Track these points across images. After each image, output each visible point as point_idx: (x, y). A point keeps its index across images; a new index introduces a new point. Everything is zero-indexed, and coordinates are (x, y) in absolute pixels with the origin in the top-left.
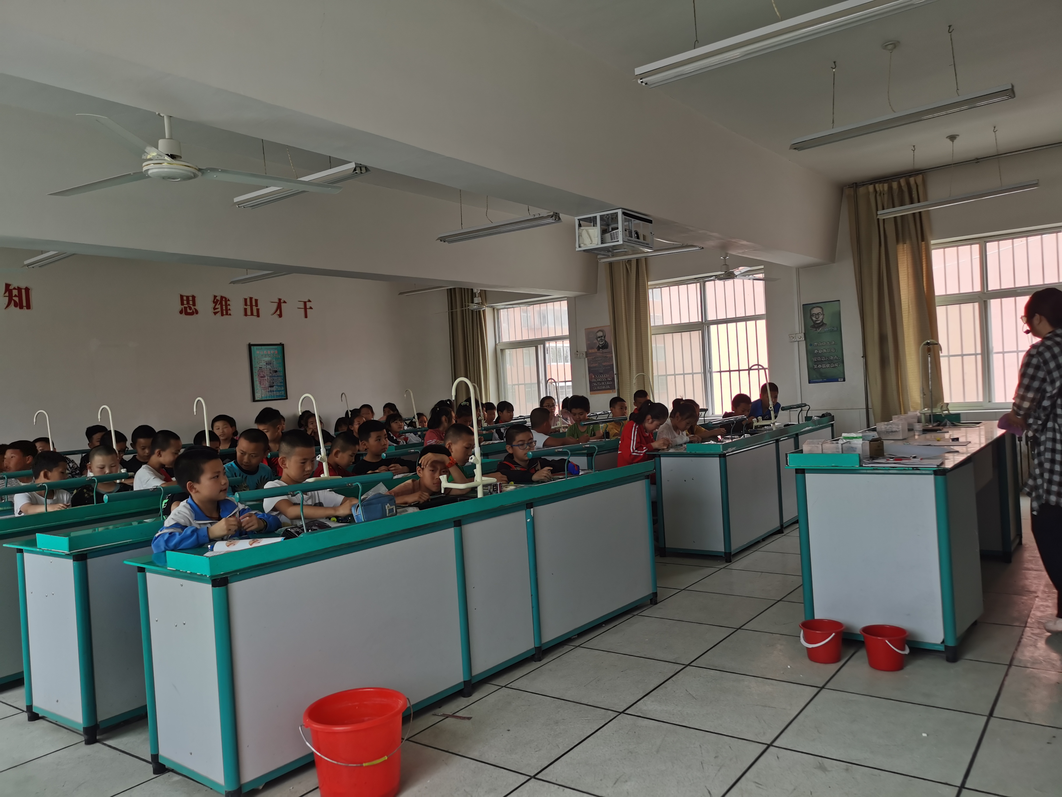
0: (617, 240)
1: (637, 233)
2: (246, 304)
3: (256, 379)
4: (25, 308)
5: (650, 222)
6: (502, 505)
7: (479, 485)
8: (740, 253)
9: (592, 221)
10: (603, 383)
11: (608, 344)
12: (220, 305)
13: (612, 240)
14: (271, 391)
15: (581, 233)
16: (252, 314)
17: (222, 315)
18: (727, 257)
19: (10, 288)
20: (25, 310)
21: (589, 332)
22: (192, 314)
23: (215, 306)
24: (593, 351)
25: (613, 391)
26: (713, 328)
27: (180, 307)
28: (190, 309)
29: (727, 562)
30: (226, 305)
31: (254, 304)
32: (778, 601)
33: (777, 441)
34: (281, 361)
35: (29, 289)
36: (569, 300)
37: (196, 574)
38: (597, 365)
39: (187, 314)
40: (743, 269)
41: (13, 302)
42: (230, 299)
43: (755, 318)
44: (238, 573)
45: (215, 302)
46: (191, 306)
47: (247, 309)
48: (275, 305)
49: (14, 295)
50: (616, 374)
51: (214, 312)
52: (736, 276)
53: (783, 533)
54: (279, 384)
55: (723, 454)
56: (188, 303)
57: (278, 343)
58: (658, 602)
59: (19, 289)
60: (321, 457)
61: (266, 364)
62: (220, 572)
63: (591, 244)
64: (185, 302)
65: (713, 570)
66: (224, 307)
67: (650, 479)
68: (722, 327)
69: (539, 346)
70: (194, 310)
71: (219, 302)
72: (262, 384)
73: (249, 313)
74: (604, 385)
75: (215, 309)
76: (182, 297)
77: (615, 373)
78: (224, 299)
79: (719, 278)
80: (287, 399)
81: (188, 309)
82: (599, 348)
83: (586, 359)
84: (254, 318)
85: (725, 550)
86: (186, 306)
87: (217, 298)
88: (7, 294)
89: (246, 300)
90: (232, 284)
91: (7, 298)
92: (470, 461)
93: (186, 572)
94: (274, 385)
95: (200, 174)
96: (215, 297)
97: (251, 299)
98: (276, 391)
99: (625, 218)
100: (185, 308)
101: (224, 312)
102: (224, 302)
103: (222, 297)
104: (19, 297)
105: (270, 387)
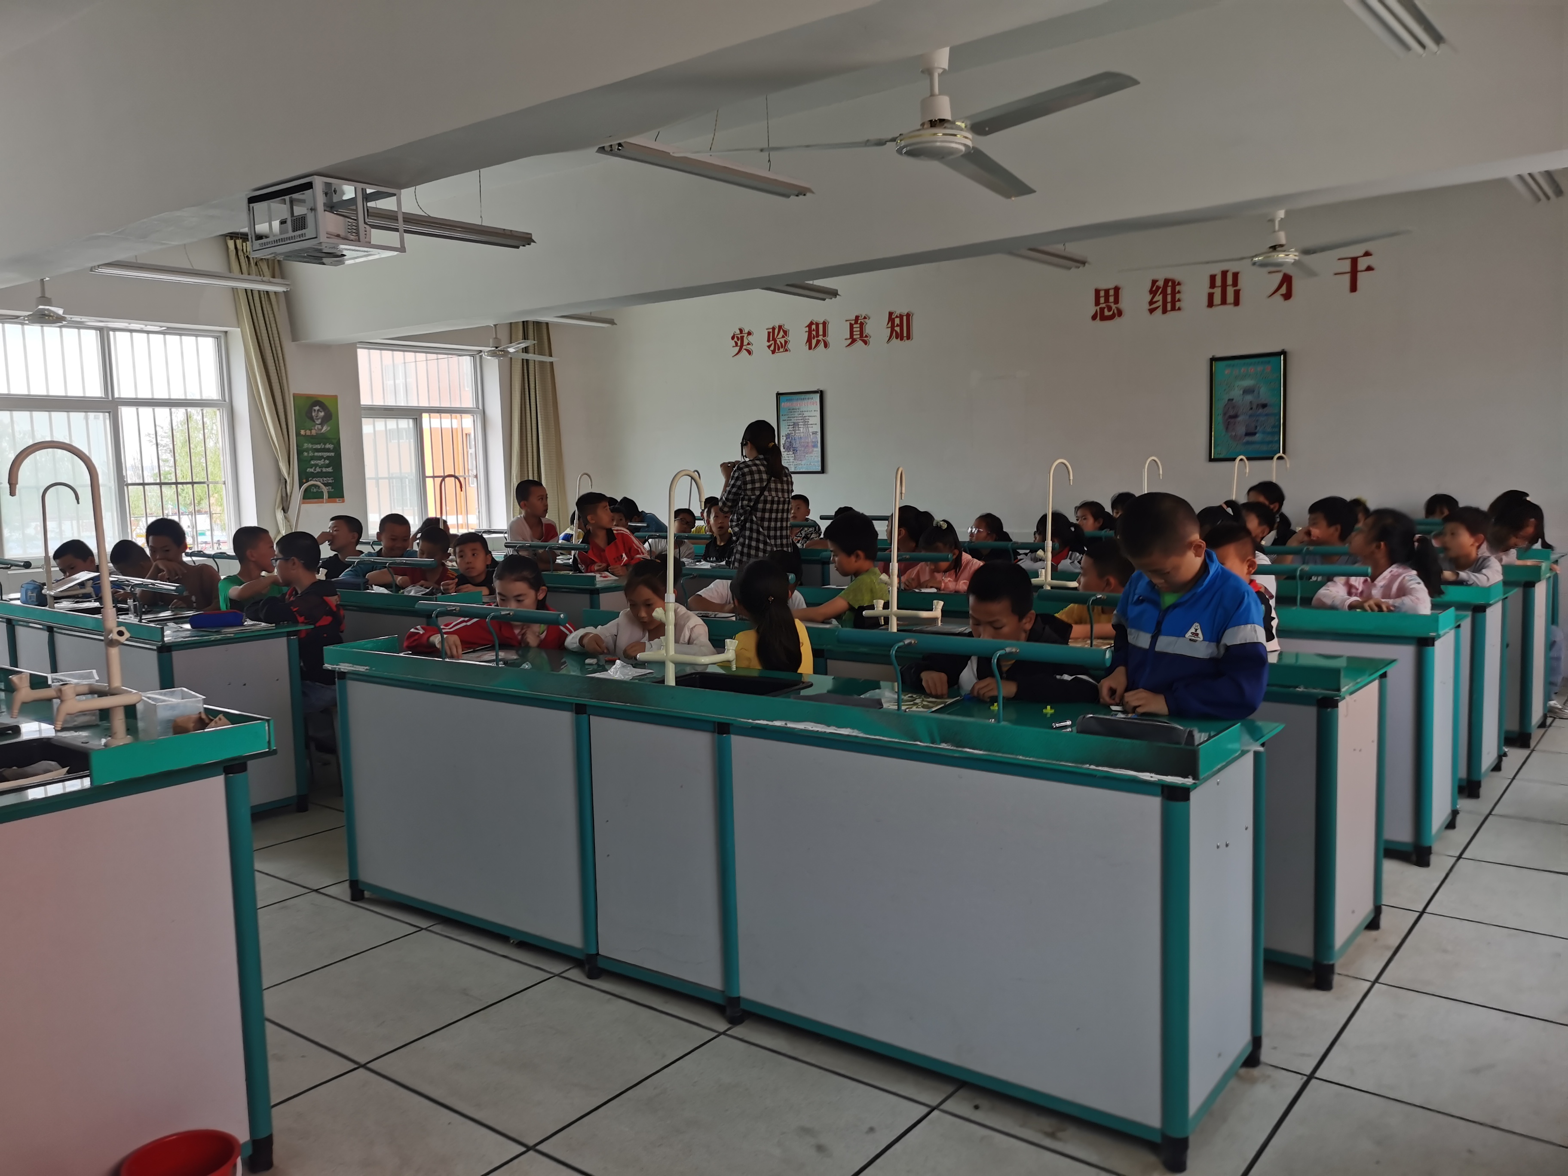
2: (1213, 285)
3: (1219, 420)
4: (906, 338)
12: (1161, 295)
14: (1249, 443)
16: (1224, 302)
17: (1165, 311)
19: (893, 317)
20: (906, 342)
22: (1111, 318)
23: (1153, 298)
27: (1092, 309)
28: (1110, 309)
30: (1174, 293)
31: (1230, 281)
34: (1277, 384)
35: (910, 315)
39: (1104, 318)
41: (894, 333)
42: (1182, 283)
45: (1153, 292)
46: (1112, 305)
47: (1213, 293)
48: (1279, 277)
49: (895, 325)
54: (1269, 430)
56: (1107, 300)
57: (1274, 350)
59: (901, 317)
61: (1244, 392)
64: (1102, 300)
66: (1169, 298)
70: (1116, 311)
71: (1160, 290)
72: (1230, 430)
73: (1217, 299)
75: (1151, 302)
76: (1097, 292)
78: (1170, 284)
81: (1106, 310)
84: (1229, 308)
86: (1104, 305)
87: (1157, 284)
88: (890, 325)
89: (1213, 277)
91: (890, 329)
94: (1256, 431)
96: (1154, 282)
97: (1224, 274)
98: (1256, 442)
100: (1102, 310)
101: (1169, 306)
102: (1169, 290)
103: (1167, 281)
104: (901, 325)
105: (1247, 434)
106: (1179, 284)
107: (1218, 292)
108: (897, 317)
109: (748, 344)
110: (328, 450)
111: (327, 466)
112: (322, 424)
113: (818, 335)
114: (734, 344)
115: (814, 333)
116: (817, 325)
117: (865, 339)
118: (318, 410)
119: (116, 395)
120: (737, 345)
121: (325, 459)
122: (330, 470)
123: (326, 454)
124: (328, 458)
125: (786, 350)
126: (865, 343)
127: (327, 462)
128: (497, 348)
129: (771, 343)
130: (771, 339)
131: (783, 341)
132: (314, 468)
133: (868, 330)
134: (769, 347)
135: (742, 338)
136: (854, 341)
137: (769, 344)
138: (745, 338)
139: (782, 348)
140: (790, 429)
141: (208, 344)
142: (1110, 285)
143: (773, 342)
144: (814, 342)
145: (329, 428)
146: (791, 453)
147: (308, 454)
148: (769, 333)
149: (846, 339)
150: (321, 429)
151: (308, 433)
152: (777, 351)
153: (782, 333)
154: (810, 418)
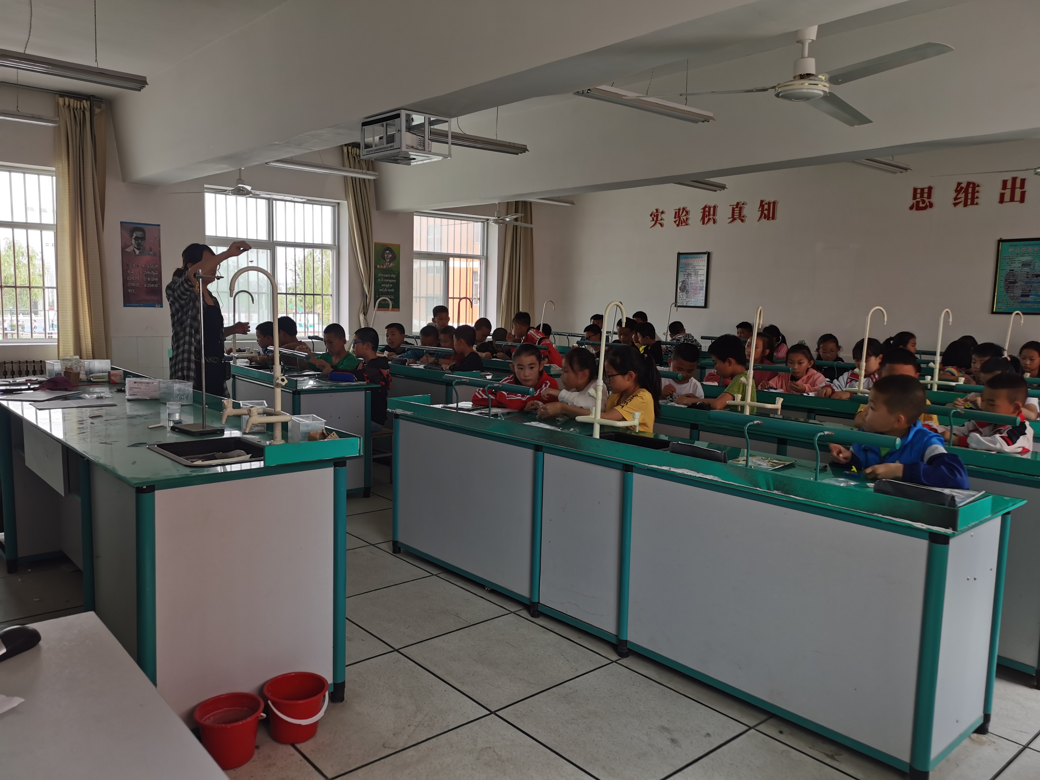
2: (1004, 188)
12: (964, 194)
14: (1023, 302)
16: (1012, 200)
17: (966, 205)
19: (763, 204)
20: (771, 221)
22: (925, 208)
23: (957, 195)
27: (911, 202)
28: (923, 203)
30: (973, 193)
31: (1018, 184)
35: (776, 203)
39: (919, 208)
41: (763, 214)
42: (981, 185)
45: (958, 191)
46: (926, 199)
47: (1004, 193)
49: (765, 209)
51: (955, 203)
56: (922, 196)
59: (769, 204)
61: (1023, 265)
64: (918, 196)
66: (970, 196)
70: (928, 204)
71: (964, 190)
72: (1010, 292)
73: (1007, 197)
75: (956, 199)
76: (915, 190)
78: (971, 186)
81: (921, 203)
84: (1016, 204)
86: (919, 200)
87: (962, 185)
88: (760, 209)
89: (1004, 182)
91: (760, 212)
94: (1030, 294)
96: (959, 184)
97: (1014, 179)
100: (918, 203)
101: (969, 201)
102: (970, 190)
103: (969, 184)
104: (769, 210)
105: (1023, 296)
106: (978, 186)
107: (1008, 193)
108: (766, 204)
109: (661, 220)
110: (392, 278)
111: (391, 288)
112: (390, 262)
113: (709, 215)
114: (652, 220)
115: (707, 213)
116: (710, 208)
117: (743, 218)
118: (388, 253)
119: (275, 240)
120: (653, 219)
121: (390, 283)
122: (392, 290)
123: (390, 281)
124: (392, 283)
125: (687, 225)
126: (742, 221)
127: (391, 285)
128: (499, 218)
129: (677, 219)
130: (677, 217)
131: (685, 218)
132: (383, 289)
133: (745, 212)
134: (675, 222)
135: (657, 215)
136: (734, 219)
137: (675, 220)
138: (659, 215)
139: (684, 223)
140: (685, 277)
141: (328, 210)
142: (926, 185)
143: (678, 218)
144: (706, 219)
145: (394, 265)
146: (684, 293)
147: (381, 280)
148: (676, 212)
149: (729, 218)
150: (389, 266)
151: (382, 267)
152: (680, 225)
153: (685, 213)
154: (699, 270)
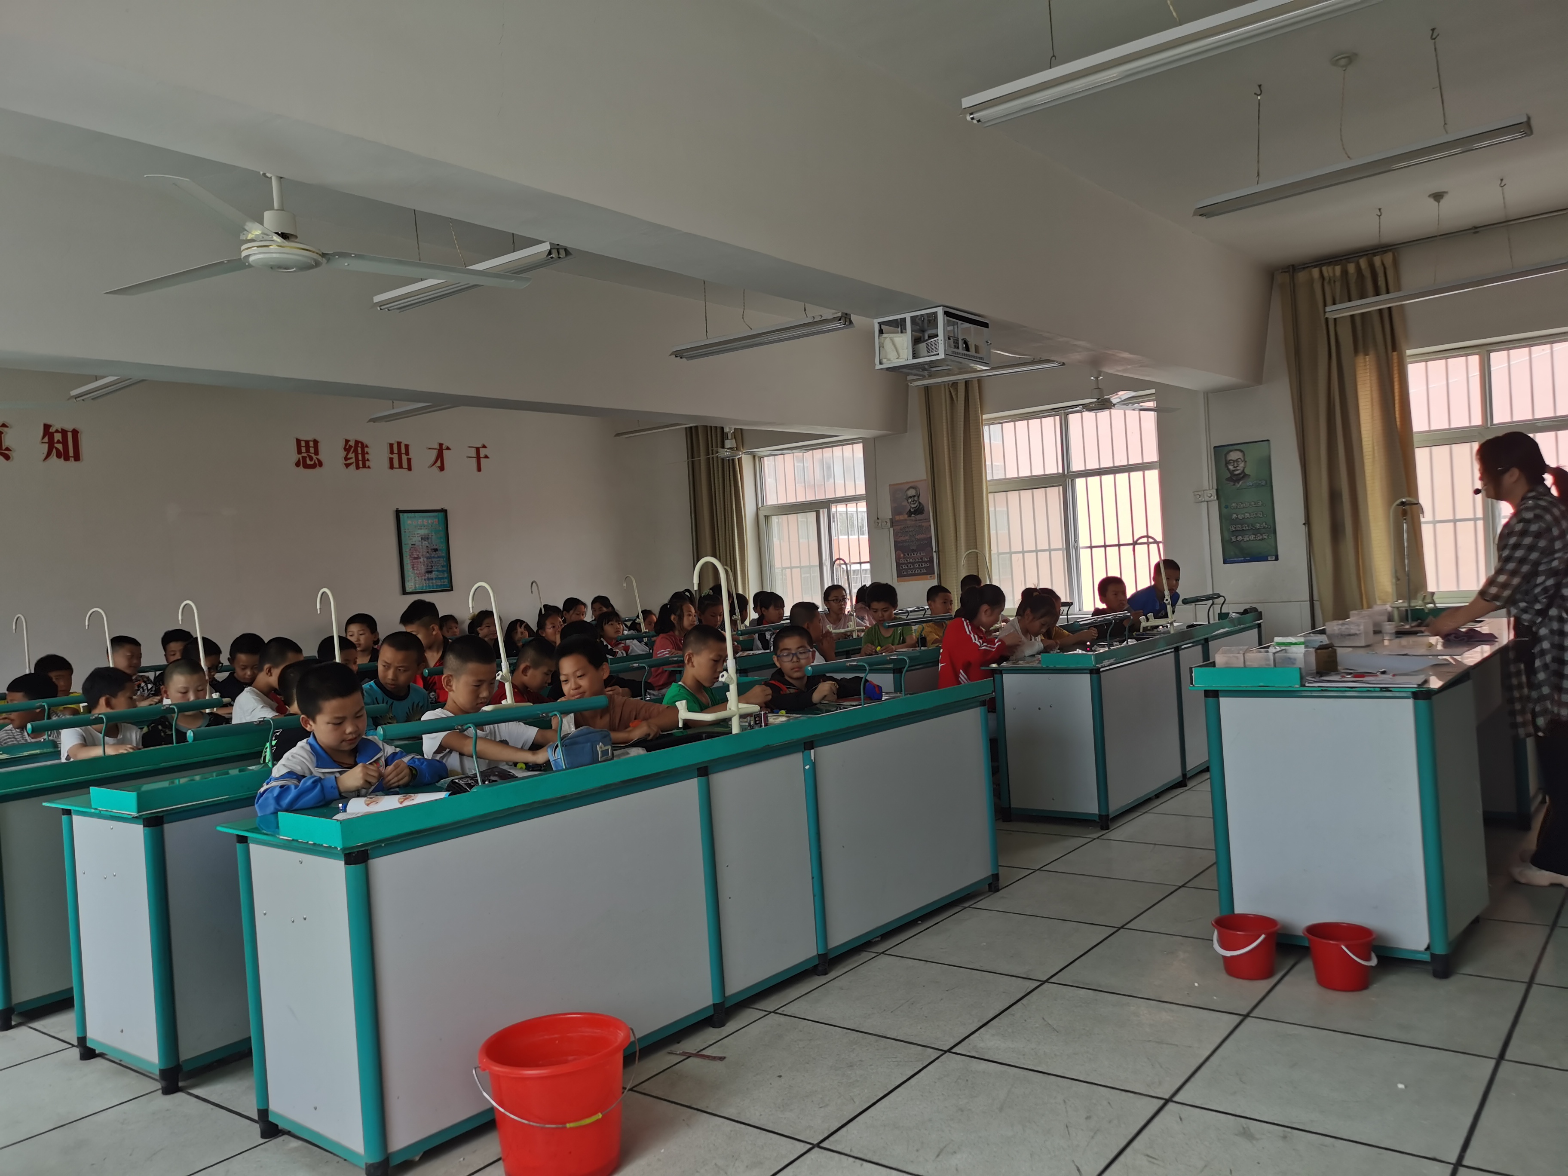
0: (937, 352)
1: (966, 342)
2: (392, 452)
3: (407, 560)
4: (73, 459)
5: (986, 325)
6: (768, 745)
7: (734, 716)
8: (1118, 371)
9: (899, 325)
10: (917, 566)
11: (923, 507)
12: (354, 454)
13: (928, 352)
14: (429, 579)
15: (883, 344)
16: (401, 466)
17: (358, 468)
18: (1101, 378)
19: (51, 431)
20: (72, 463)
21: (895, 490)
22: (313, 467)
23: (347, 454)
24: (901, 517)
25: (931, 577)
26: (1080, 482)
27: (295, 457)
28: (311, 459)
29: (1102, 829)
30: (364, 453)
31: (403, 451)
32: (1180, 887)
33: (1177, 650)
34: (443, 534)
35: (78, 432)
36: (865, 442)
37: (322, 845)
38: (907, 538)
39: (306, 466)
40: (1124, 394)
41: (54, 450)
42: (368, 446)
43: (1143, 467)
44: (383, 845)
45: (347, 449)
46: (313, 455)
47: (392, 458)
48: (435, 452)
49: (56, 441)
50: (935, 552)
51: (345, 464)
52: (1114, 405)
53: (1186, 786)
54: (440, 569)
55: (1095, 669)
56: (308, 451)
57: (439, 508)
58: (1000, 888)
59: (64, 432)
60: (502, 676)
61: (422, 539)
62: (357, 842)
63: (897, 358)
64: (303, 450)
65: (1082, 841)
66: (360, 457)
67: (987, 706)
68: (1094, 481)
69: (821, 511)
70: (317, 462)
71: (353, 449)
72: (415, 568)
73: (396, 464)
74: (917, 568)
75: (346, 459)
76: (298, 441)
77: (934, 550)
78: (360, 445)
79: (1088, 408)
80: (452, 590)
81: (308, 459)
82: (910, 513)
83: (891, 529)
84: (404, 472)
85: (1099, 811)
86: (305, 455)
87: (350, 443)
88: (46, 440)
89: (391, 445)
90: (372, 423)
91: (47, 445)
92: (720, 679)
93: (308, 842)
94: (433, 569)
95: (324, 260)
96: (347, 441)
97: (399, 444)
98: (436, 579)
99: (948, 321)
101: (361, 463)
102: (359, 449)
103: (357, 442)
104: (64, 443)
105: (427, 572)
107: (395, 457)
108: (57, 432)
126: (7, 457)
133: (9, 441)
142: (310, 438)
